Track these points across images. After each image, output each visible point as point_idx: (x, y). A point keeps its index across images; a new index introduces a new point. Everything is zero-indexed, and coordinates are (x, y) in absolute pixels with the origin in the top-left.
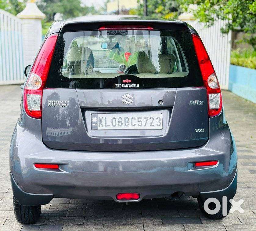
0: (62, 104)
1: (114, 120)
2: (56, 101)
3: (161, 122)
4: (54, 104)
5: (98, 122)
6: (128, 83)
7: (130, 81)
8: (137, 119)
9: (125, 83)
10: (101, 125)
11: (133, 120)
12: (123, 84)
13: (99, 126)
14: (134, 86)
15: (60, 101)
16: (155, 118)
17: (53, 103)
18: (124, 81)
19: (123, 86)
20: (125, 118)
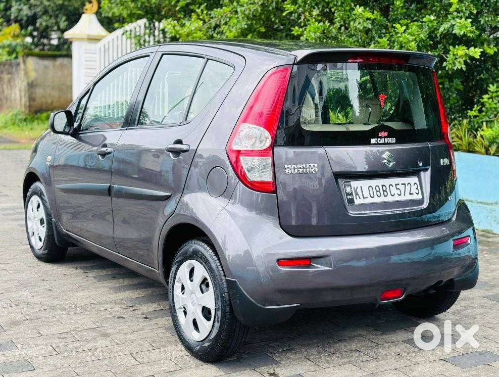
0: (308, 170)
1: (370, 188)
2: (298, 166)
3: (419, 188)
4: (296, 170)
5: (353, 192)
6: (385, 137)
7: (386, 134)
8: (394, 186)
9: (381, 137)
10: (357, 196)
11: (391, 186)
12: (379, 139)
13: (356, 199)
14: (390, 140)
15: (304, 165)
16: (412, 184)
17: (294, 169)
18: (380, 134)
19: (380, 141)
20: (383, 186)
